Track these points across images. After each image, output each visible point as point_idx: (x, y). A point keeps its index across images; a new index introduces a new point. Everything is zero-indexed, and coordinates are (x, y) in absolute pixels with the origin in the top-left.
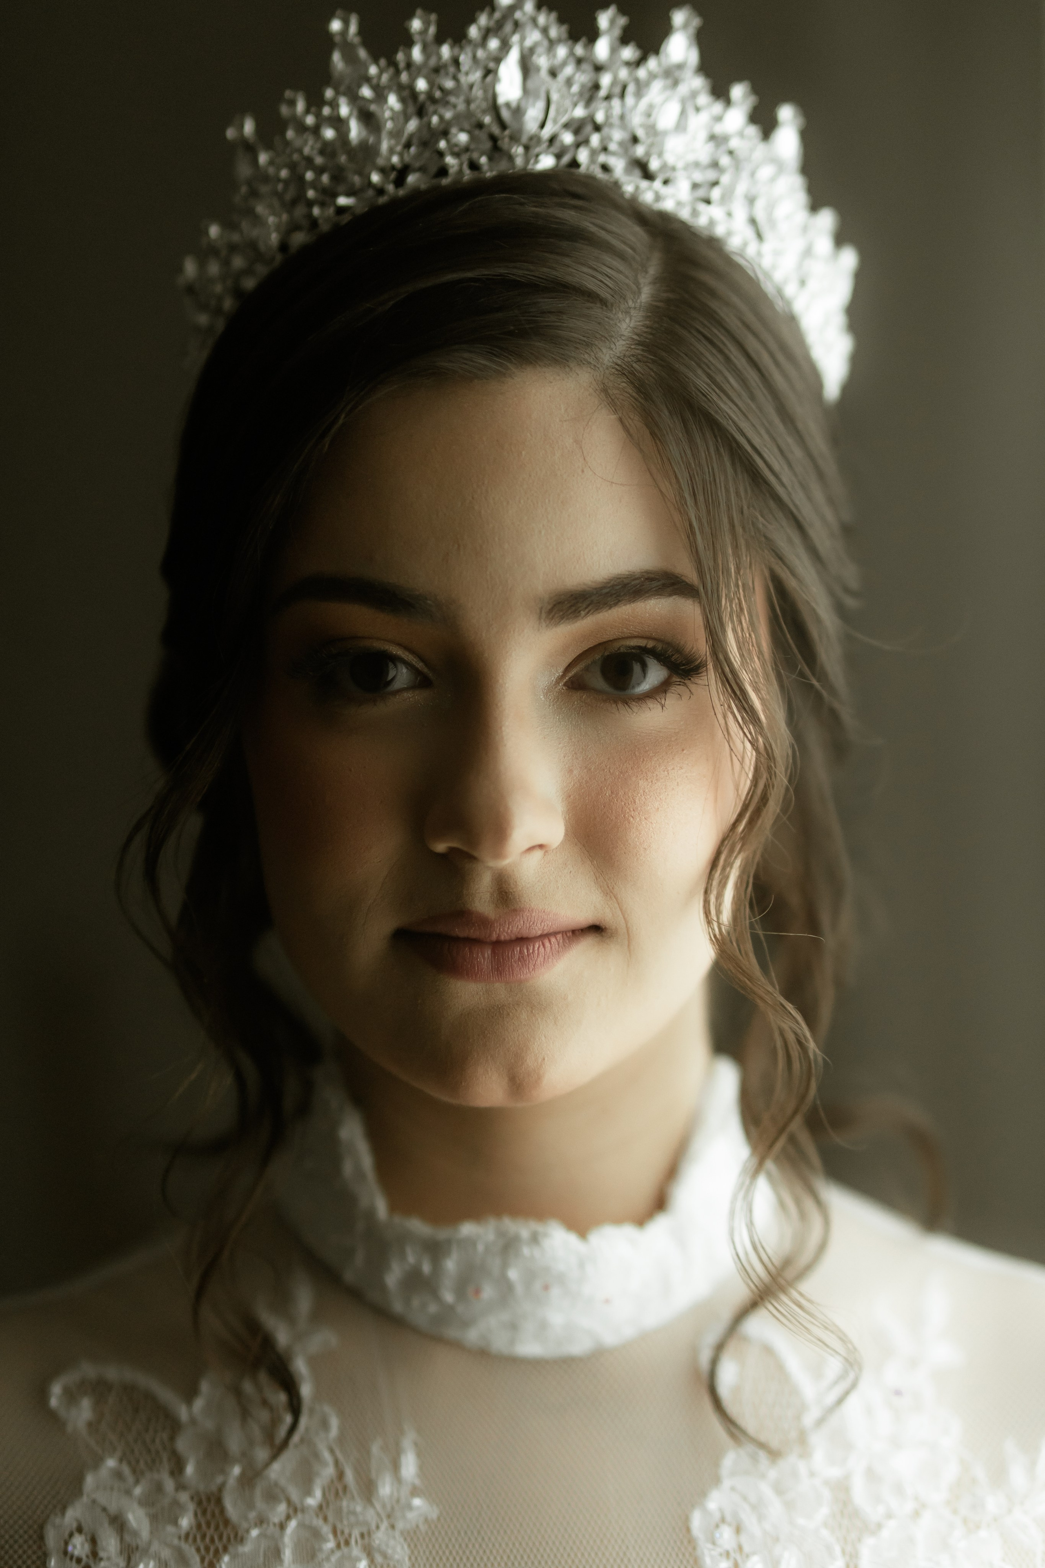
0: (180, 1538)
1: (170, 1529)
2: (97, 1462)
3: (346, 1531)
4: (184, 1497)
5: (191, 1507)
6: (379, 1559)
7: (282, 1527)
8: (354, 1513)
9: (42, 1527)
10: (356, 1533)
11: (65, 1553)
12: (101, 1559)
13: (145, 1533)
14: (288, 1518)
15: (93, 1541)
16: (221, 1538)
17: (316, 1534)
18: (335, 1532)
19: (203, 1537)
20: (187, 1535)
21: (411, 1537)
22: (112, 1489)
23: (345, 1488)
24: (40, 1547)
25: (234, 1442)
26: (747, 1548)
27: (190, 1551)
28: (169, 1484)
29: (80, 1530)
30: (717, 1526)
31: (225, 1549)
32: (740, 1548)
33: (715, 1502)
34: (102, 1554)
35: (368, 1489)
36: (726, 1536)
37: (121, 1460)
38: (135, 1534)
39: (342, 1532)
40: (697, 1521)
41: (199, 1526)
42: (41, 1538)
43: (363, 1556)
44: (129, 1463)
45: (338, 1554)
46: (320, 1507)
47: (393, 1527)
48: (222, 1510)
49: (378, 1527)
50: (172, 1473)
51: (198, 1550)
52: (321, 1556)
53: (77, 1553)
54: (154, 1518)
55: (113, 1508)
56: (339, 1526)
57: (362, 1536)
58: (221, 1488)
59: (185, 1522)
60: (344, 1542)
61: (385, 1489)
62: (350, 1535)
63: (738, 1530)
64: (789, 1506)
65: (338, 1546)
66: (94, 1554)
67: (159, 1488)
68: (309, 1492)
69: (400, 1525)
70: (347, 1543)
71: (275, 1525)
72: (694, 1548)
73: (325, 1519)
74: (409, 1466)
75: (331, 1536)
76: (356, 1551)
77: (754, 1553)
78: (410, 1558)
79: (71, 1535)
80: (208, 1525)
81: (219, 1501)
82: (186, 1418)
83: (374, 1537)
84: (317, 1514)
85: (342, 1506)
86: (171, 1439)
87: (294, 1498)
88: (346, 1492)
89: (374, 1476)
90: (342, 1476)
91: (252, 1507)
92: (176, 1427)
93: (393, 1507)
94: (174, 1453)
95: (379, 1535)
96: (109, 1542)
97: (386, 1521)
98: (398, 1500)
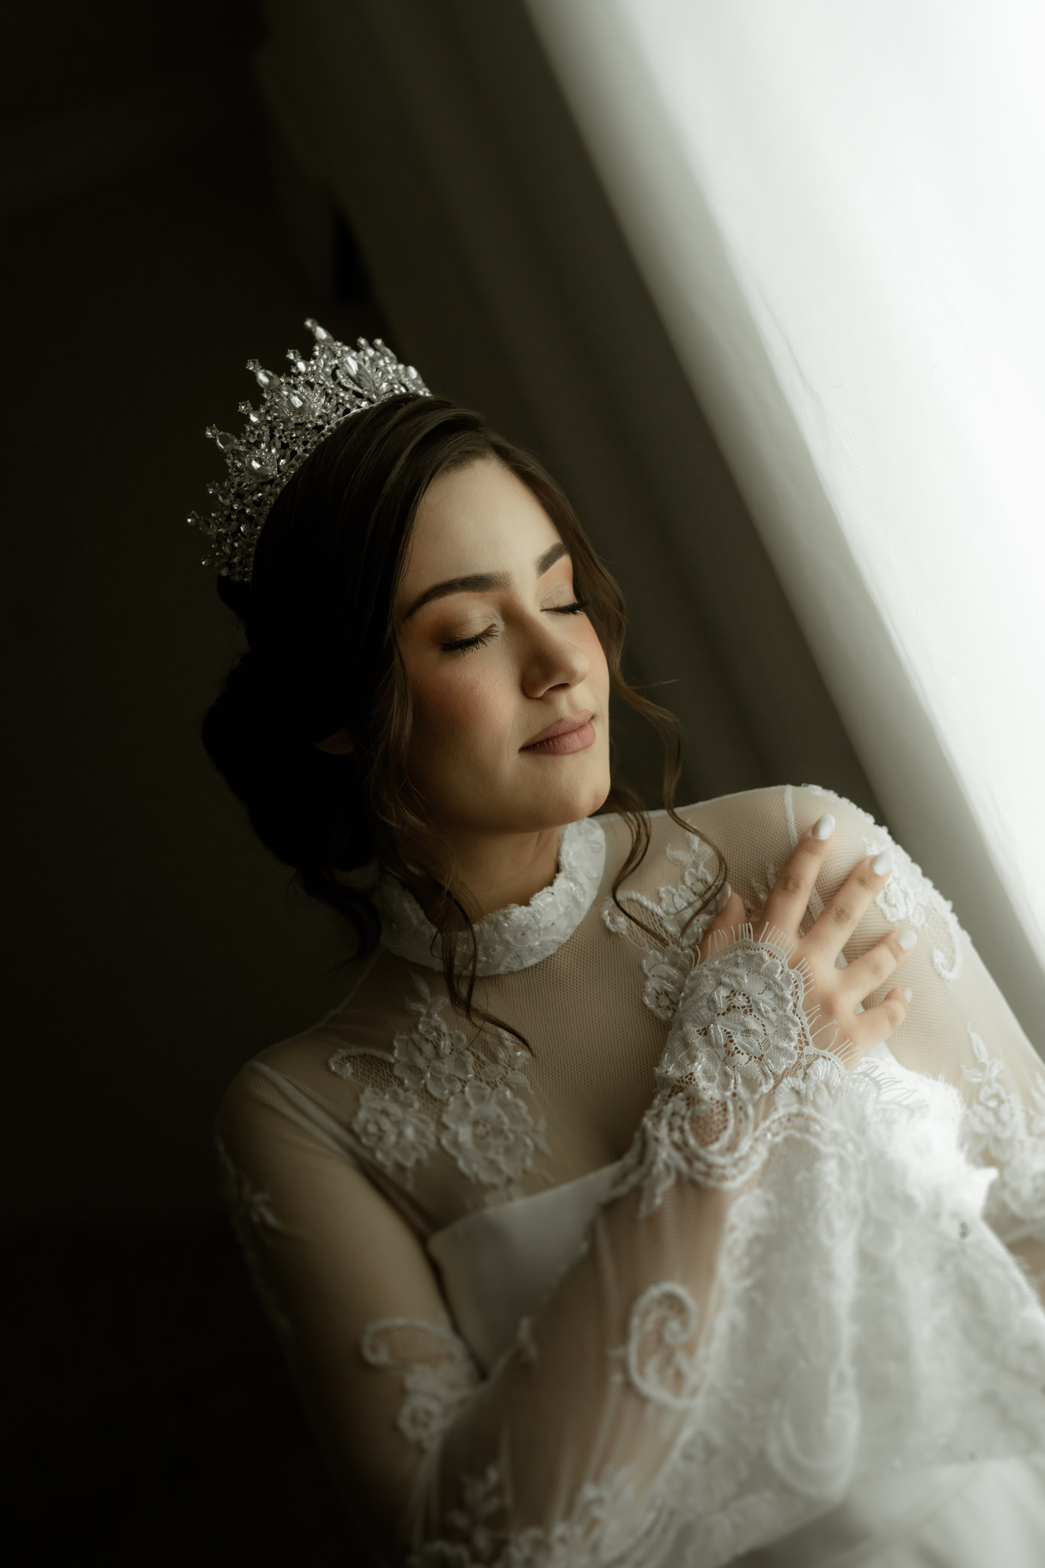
0: (417, 1112)
1: (411, 1110)
2: (363, 1090)
3: (493, 1080)
5: (416, 1098)
6: (515, 1087)
7: (463, 1092)
8: (493, 1071)
10: (498, 1079)
11: (367, 1133)
12: (386, 1132)
14: (464, 1087)
15: (377, 1124)
16: (436, 1107)
17: (480, 1088)
18: (488, 1083)
19: (428, 1109)
20: (421, 1111)
21: (523, 1070)
22: (375, 1100)
23: (483, 1062)
25: (421, 1062)
27: (425, 1117)
28: (400, 1091)
29: (368, 1121)
30: (657, 998)
31: (441, 1111)
32: (672, 1002)
33: (650, 987)
34: (385, 1129)
35: (494, 1058)
37: (373, 1087)
38: (396, 1115)
39: (492, 1082)
40: (647, 1000)
41: (423, 1105)
43: (507, 1088)
44: (377, 1087)
45: (495, 1093)
46: (476, 1076)
47: (513, 1069)
48: (432, 1095)
49: (507, 1073)
50: (399, 1086)
51: (428, 1115)
52: (487, 1097)
53: (373, 1132)
56: (489, 1081)
57: (501, 1079)
58: (425, 1085)
59: (416, 1105)
60: (494, 1086)
61: (502, 1054)
62: (496, 1081)
63: (666, 994)
65: (493, 1089)
66: (381, 1130)
67: (397, 1093)
68: (466, 1072)
69: (516, 1067)
70: (496, 1086)
71: (459, 1092)
73: (481, 1080)
74: (507, 1039)
75: (488, 1086)
76: (501, 1087)
79: (366, 1125)
80: (428, 1103)
81: (428, 1091)
82: (393, 1061)
83: (507, 1078)
84: (476, 1080)
85: (486, 1072)
86: (391, 1071)
87: (462, 1077)
88: (484, 1064)
89: (494, 1051)
90: (478, 1058)
91: (445, 1089)
92: (391, 1065)
93: (509, 1061)
94: (395, 1077)
95: (510, 1075)
96: (386, 1125)
97: (509, 1068)
98: (510, 1057)
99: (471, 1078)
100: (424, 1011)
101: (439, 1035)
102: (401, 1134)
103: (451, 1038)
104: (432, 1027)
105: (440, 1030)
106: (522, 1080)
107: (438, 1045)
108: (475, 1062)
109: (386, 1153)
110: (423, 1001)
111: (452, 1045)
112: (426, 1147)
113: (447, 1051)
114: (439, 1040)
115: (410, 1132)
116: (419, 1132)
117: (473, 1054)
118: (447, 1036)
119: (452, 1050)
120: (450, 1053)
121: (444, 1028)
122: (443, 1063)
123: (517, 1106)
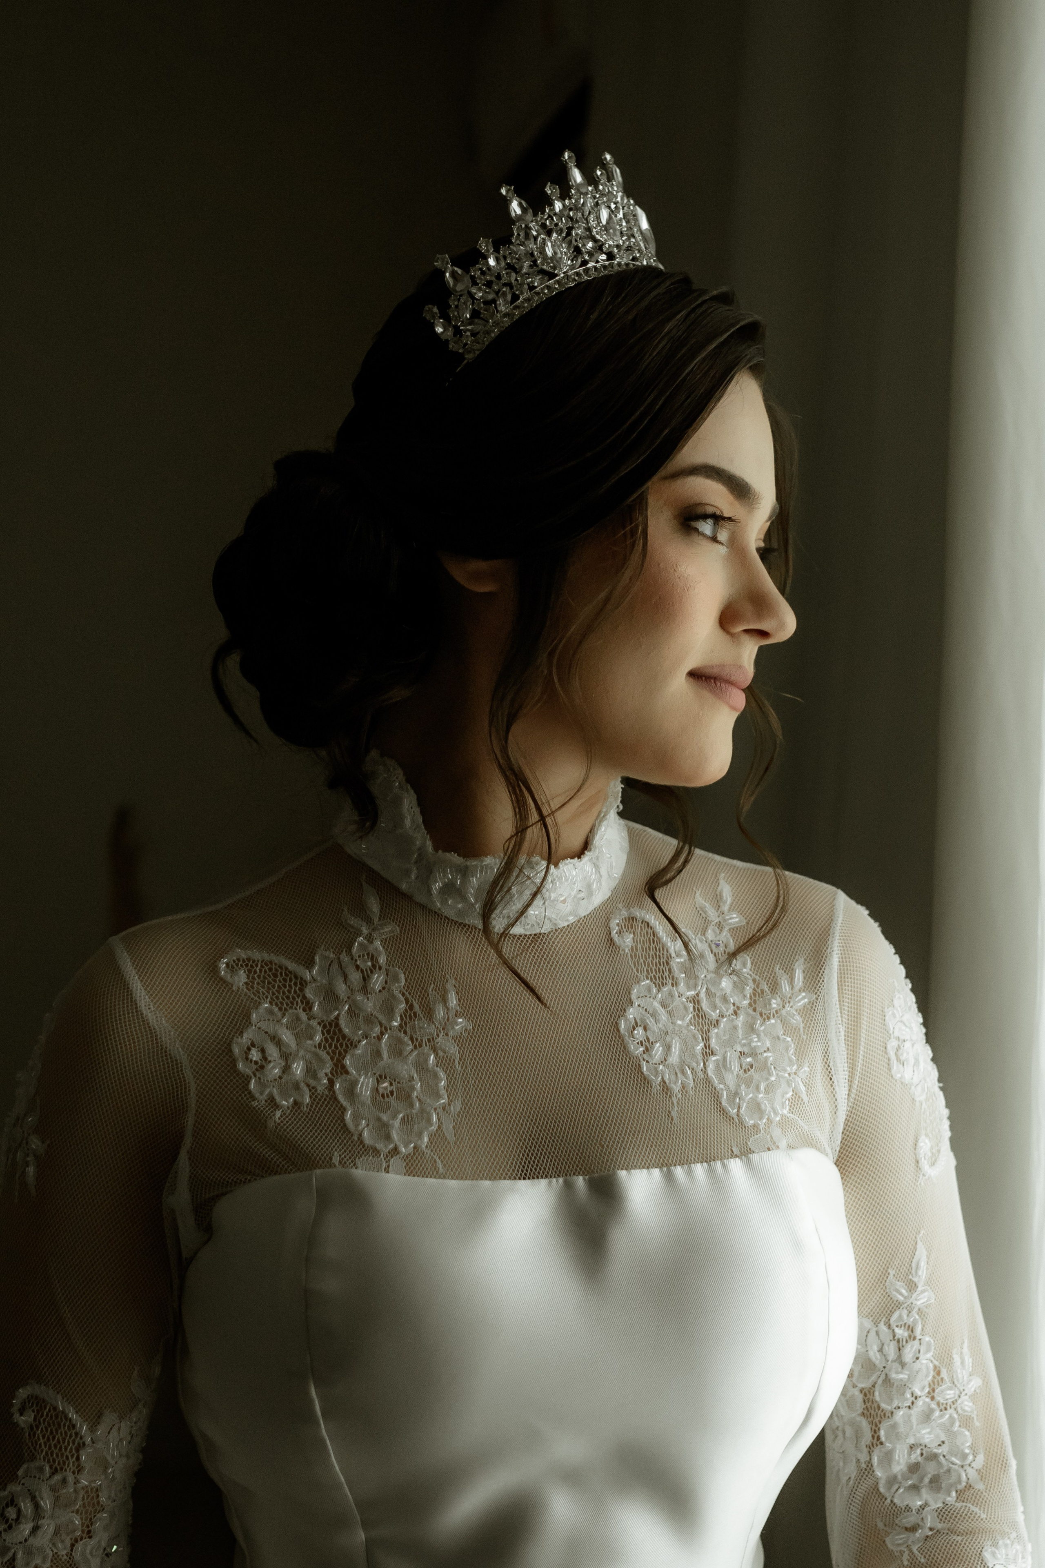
0: (315, 1047)
1: (309, 1042)
2: (258, 1005)
3: (419, 1038)
4: (314, 1023)
5: (319, 1028)
6: (441, 1054)
7: (379, 1038)
8: (423, 1028)
9: (229, 1045)
10: (425, 1039)
11: (247, 1059)
12: (270, 1062)
13: (293, 1045)
14: (382, 1034)
15: (263, 1051)
16: (341, 1045)
17: (400, 1041)
18: (412, 1039)
19: (330, 1046)
20: (320, 1045)
21: (458, 1039)
22: (269, 1020)
23: (415, 1014)
24: (230, 1057)
25: (341, 988)
26: (651, 1040)
27: (323, 1054)
28: (304, 1017)
29: (253, 1045)
30: (634, 1029)
31: (346, 1052)
32: (648, 1039)
33: (632, 1013)
34: (269, 1058)
35: (429, 1014)
36: (639, 1032)
37: (271, 1003)
38: (288, 1046)
39: (417, 1040)
40: (623, 1025)
41: (326, 1040)
42: (230, 1051)
43: (431, 1052)
44: (277, 1005)
45: (416, 1053)
46: (401, 1025)
47: (447, 1035)
48: (340, 1030)
49: (438, 1035)
50: (304, 1010)
51: (328, 1053)
52: (406, 1053)
53: (254, 1059)
54: (297, 1036)
55: (271, 1031)
56: (415, 1037)
57: (429, 1040)
58: (337, 1018)
59: (318, 1038)
60: (418, 1045)
61: (440, 1013)
62: (422, 1040)
63: (645, 1029)
64: (670, 1014)
65: (415, 1047)
66: (265, 1058)
67: (298, 1019)
68: (391, 1018)
69: (451, 1033)
70: (421, 1046)
71: (374, 1037)
72: (623, 1041)
73: (405, 1033)
74: (453, 1001)
75: (410, 1042)
76: (426, 1049)
77: (656, 1042)
78: (459, 1053)
79: (249, 1049)
80: (333, 1039)
81: (337, 1025)
82: (309, 978)
83: (436, 1041)
84: (399, 1030)
85: (414, 1025)
86: (301, 990)
87: (384, 1022)
88: (415, 1017)
89: (432, 1006)
90: (411, 1007)
91: (359, 1029)
92: (303, 983)
93: (445, 1023)
94: (304, 997)
95: (440, 1039)
96: (273, 1051)
97: (442, 1032)
98: (448, 1020)
99: (395, 1026)
100: (365, 931)
101: (374, 966)
102: (286, 1069)
103: (387, 975)
104: (368, 954)
105: (377, 961)
106: (453, 1050)
107: (368, 976)
108: (406, 1010)
109: (261, 1084)
110: (368, 920)
111: (386, 982)
112: (312, 1089)
113: (378, 987)
114: (372, 972)
115: (298, 1069)
116: (311, 1072)
117: (407, 1001)
118: (383, 970)
119: (384, 988)
120: (380, 991)
121: (382, 960)
122: (368, 998)
123: (436, 1076)
